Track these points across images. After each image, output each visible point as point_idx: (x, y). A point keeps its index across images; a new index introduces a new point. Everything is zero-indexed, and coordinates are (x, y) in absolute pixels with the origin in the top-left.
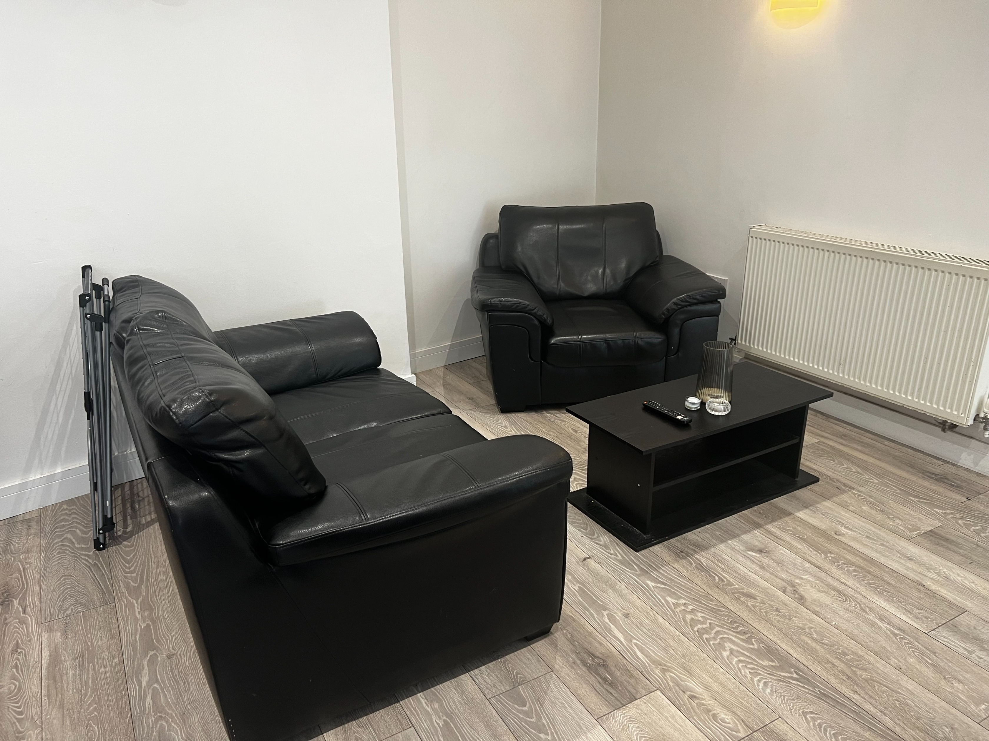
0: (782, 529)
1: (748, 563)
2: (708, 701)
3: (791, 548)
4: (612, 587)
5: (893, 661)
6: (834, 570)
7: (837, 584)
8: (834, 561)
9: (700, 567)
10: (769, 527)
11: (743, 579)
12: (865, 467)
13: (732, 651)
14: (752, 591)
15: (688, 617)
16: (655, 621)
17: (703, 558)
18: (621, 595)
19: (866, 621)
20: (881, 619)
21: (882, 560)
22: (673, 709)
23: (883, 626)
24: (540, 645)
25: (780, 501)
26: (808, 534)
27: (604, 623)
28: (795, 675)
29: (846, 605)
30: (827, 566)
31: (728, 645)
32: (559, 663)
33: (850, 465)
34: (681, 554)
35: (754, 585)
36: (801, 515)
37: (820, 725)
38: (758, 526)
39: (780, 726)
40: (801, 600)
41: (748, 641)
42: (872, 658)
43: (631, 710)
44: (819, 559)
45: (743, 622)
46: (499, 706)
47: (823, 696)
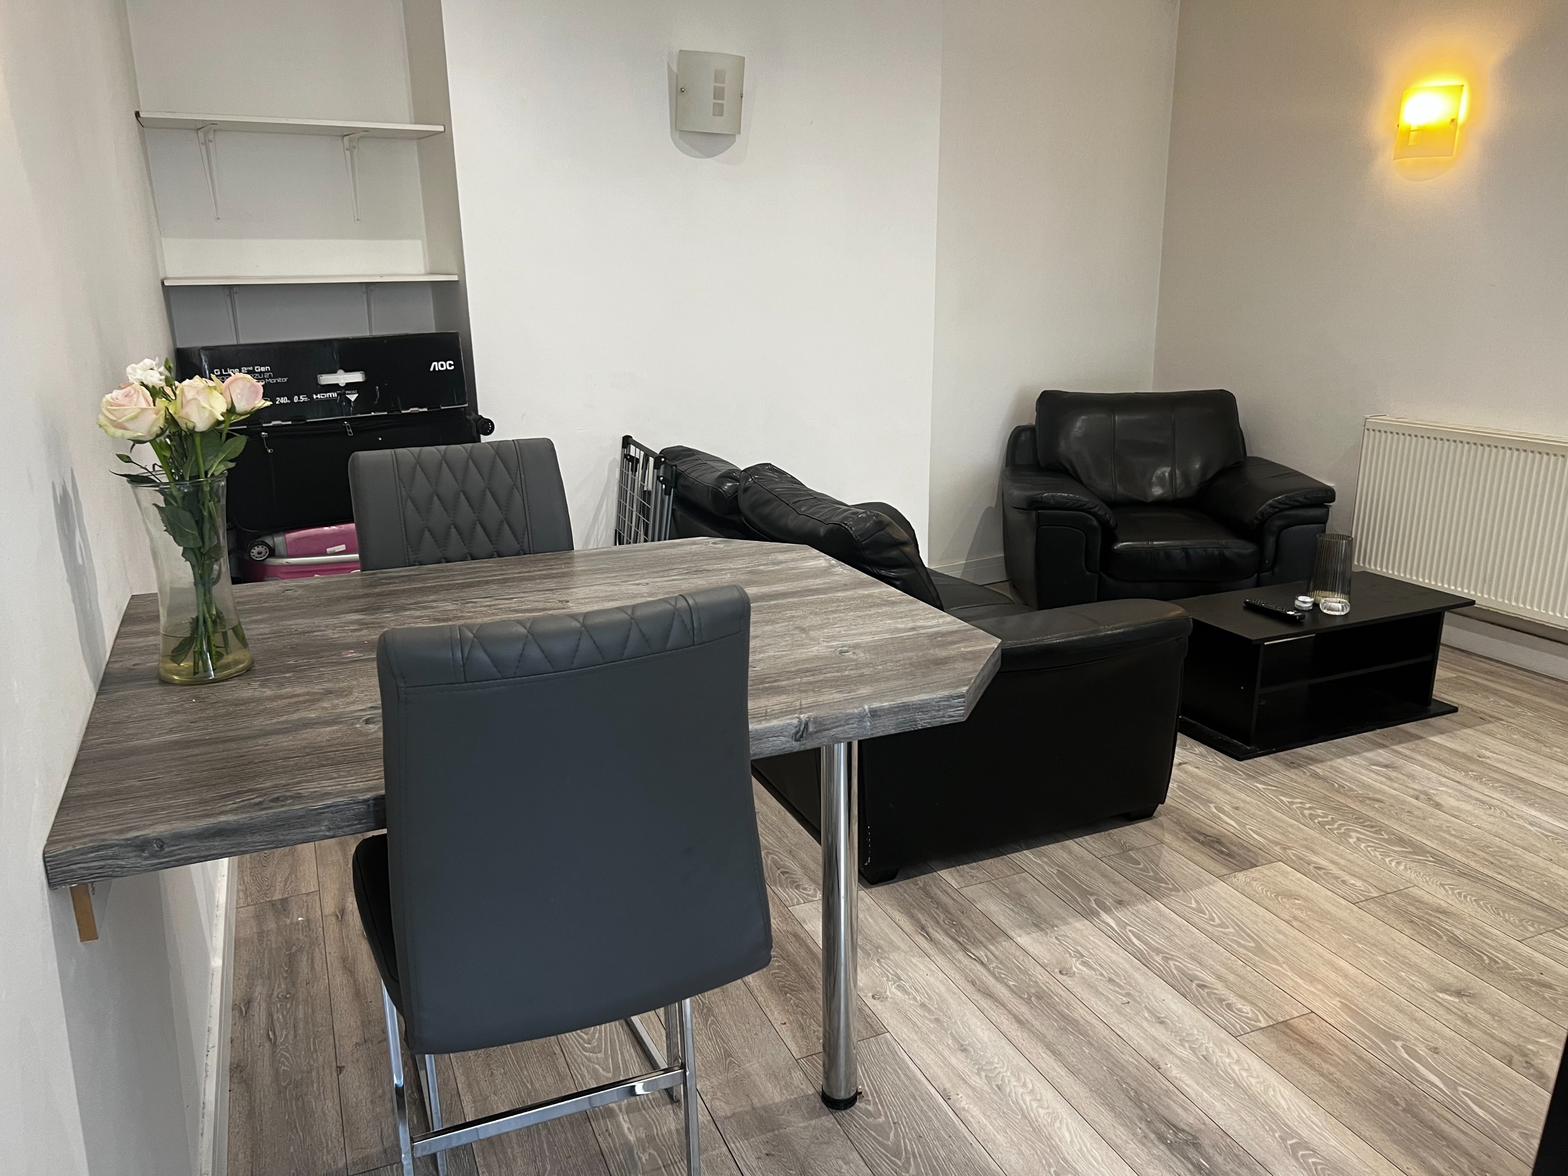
0: (1413, 750)
1: (1373, 775)
2: (1335, 870)
3: (1423, 765)
4: (1218, 787)
5: (1542, 854)
6: (1476, 784)
7: (1481, 797)
8: (1476, 778)
9: (1316, 776)
10: (1397, 748)
11: (1365, 786)
12: (1517, 701)
13: (1358, 839)
14: (1378, 796)
15: (1307, 812)
16: (1269, 813)
17: (1319, 769)
18: (1226, 792)
19: (1512, 825)
20: (1531, 824)
21: (1535, 779)
22: (1299, 875)
23: (1533, 829)
24: (1144, 825)
25: (1410, 727)
26: (1445, 755)
27: (1212, 813)
28: (1431, 859)
29: (1488, 812)
30: (1469, 782)
31: (1353, 834)
32: (1168, 838)
33: (1498, 699)
34: (1291, 765)
35: (1380, 791)
36: (1436, 739)
37: (1460, 894)
38: (1383, 746)
39: (1415, 891)
40: (1438, 806)
41: (1378, 832)
42: (1519, 851)
43: (1254, 873)
44: (1459, 776)
45: (1369, 819)
46: (1112, 864)
47: (1462, 874)
